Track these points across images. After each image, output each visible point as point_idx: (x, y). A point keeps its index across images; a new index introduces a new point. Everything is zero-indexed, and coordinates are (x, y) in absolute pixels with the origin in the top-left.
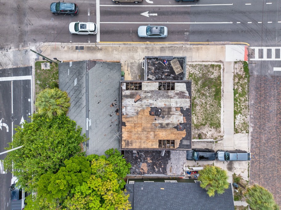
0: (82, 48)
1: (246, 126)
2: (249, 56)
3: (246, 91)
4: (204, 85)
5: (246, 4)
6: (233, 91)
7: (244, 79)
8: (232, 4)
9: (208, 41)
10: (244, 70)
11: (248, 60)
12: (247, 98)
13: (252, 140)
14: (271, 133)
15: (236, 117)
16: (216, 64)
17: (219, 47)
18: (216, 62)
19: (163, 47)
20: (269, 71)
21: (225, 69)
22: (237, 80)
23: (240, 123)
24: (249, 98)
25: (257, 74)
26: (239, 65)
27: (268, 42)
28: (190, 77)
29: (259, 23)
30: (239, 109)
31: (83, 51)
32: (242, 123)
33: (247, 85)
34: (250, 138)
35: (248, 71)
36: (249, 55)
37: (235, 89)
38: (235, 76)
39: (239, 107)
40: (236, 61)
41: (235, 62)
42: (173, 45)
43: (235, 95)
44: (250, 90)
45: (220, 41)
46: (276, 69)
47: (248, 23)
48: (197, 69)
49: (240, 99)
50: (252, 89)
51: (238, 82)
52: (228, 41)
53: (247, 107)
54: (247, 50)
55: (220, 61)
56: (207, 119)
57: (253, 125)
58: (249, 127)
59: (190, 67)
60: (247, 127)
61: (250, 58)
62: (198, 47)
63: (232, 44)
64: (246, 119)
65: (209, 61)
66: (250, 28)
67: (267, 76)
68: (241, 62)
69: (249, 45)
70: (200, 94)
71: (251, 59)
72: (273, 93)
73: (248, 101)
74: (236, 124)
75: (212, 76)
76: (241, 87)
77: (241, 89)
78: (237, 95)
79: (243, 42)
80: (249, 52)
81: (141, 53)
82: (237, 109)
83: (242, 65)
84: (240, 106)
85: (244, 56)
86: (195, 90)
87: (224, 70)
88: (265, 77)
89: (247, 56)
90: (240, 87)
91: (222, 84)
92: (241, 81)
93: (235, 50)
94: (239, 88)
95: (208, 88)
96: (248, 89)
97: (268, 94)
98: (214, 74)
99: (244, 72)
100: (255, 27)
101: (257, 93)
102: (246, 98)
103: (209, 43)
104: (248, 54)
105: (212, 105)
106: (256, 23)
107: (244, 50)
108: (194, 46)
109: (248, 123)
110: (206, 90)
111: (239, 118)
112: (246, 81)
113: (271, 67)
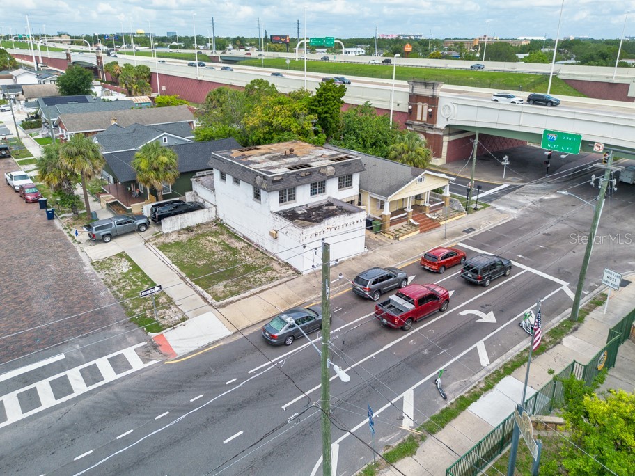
0: (467, 231)
1: (101, 267)
2: (153, 346)
3: (127, 299)
5: (241, 432)
7: (144, 310)
8: (283, 407)
10: (154, 319)
11: (151, 340)
12: (118, 294)
14: (36, 277)
15: (131, 268)
16: (230, 299)
17: (245, 325)
18: (232, 302)
20: (78, 347)
22: (162, 300)
23: (119, 265)
24: (115, 295)
25: (111, 331)
26: (170, 320)
27: (107, 395)
28: (267, 266)
30: (130, 276)
31: (461, 229)
32: (114, 266)
33: (131, 307)
34: (85, 260)
35: (139, 324)
36: (156, 347)
38: (171, 302)
39: (133, 277)
40: (183, 323)
41: (187, 319)
44: (118, 304)
45: (250, 335)
46: (61, 357)
47: (201, 396)
48: (263, 279)
49: (138, 285)
50: (114, 307)
51: (156, 299)
52: (232, 342)
53: (112, 285)
54: (168, 353)
55: (223, 306)
56: (191, 245)
57: (86, 272)
58: (95, 268)
59: (281, 276)
60: (99, 267)
61: (148, 345)
62: (292, 304)
63: (216, 343)
64: (107, 273)
65: (248, 296)
66: (188, 389)
67: (81, 338)
68: (170, 326)
69: (166, 363)
70: (228, 260)
71: (143, 344)
73: (113, 292)
74: (126, 261)
75: (224, 283)
79: (189, 359)
80: (158, 353)
81: (382, 257)
82: (134, 274)
83: (163, 322)
84: (131, 280)
85: (168, 339)
86: (241, 260)
87: (205, 300)
88: (87, 334)
89: (160, 343)
91: (194, 284)
92: (149, 304)
93: (202, 336)
96: (122, 304)
98: (222, 286)
99: (151, 317)
100: (176, 398)
102: (120, 292)
104: (159, 347)
106: (174, 408)
107: (174, 349)
109: (98, 272)
111: (123, 269)
112: (137, 310)
113: (74, 355)
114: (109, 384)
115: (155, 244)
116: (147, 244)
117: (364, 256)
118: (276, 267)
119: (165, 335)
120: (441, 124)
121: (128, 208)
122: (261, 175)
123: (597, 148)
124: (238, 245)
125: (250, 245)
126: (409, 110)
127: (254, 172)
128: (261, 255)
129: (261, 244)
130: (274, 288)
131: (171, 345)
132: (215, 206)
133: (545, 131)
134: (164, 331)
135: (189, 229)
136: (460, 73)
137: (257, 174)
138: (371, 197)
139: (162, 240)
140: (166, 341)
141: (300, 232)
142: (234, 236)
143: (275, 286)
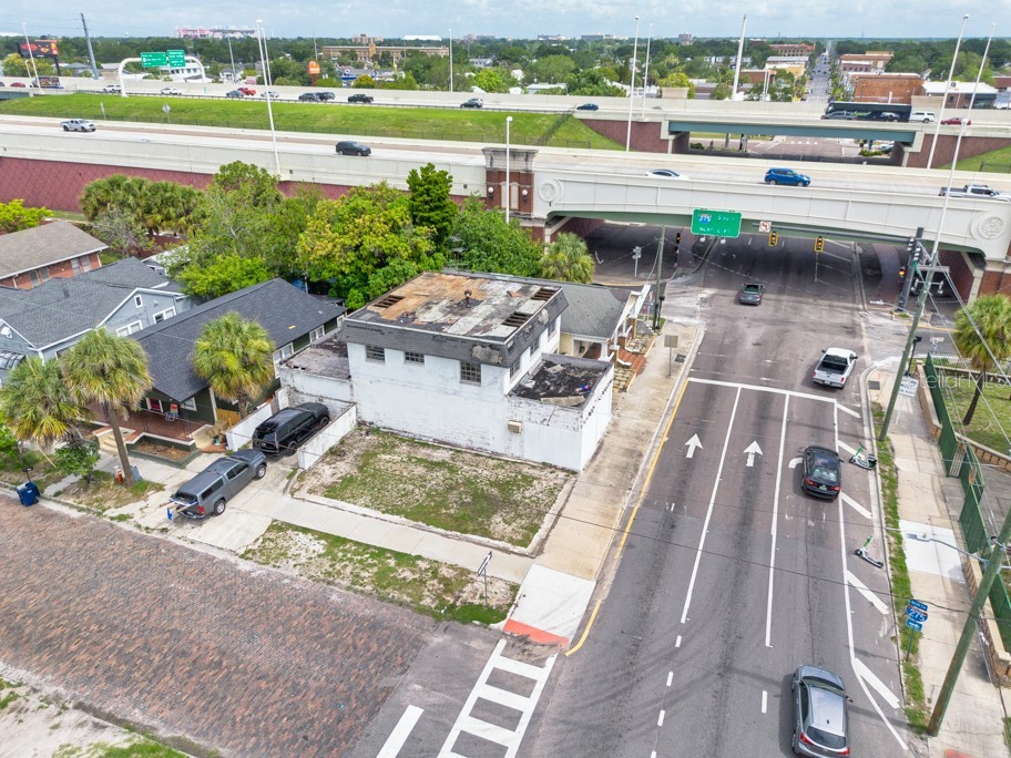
0: (680, 361)
1: (269, 557)
2: (521, 641)
3: (387, 590)
4: (478, 496)
5: (765, 693)
6: (413, 554)
7: (438, 597)
8: (768, 644)
9: (629, 546)
10: (471, 604)
11: (506, 635)
12: (360, 588)
13: (211, 559)
14: (177, 613)
15: (323, 542)
16: (536, 538)
17: (597, 565)
18: (543, 541)
19: (641, 455)
20: (418, 687)
21: (506, 555)
22: (444, 572)
23: (296, 544)
24: (356, 591)
25: (431, 645)
26: (498, 596)
27: (555, 728)
28: (523, 476)
29: (662, 713)
30: (340, 554)
32: (289, 548)
33: (409, 599)
34: (220, 556)
35: (458, 620)
36: (524, 640)
37: (419, 562)
38: (464, 572)
39: (349, 555)
40: (519, 593)
41: (519, 586)
42: (642, 476)
43: (399, 556)
44: (384, 603)
45: (617, 576)
46: (412, 715)
47: (671, 674)
48: (540, 495)
49: (375, 565)
50: (384, 610)
51: (435, 574)
52: (610, 594)
53: (329, 579)
54: (551, 641)
55: (539, 551)
56: (373, 476)
57: (253, 575)
58: (260, 563)
59: (556, 484)
60: (264, 558)
61: (512, 642)
63: (591, 603)
64: (292, 563)
65: (553, 527)
66: (643, 674)
67: (402, 673)
68: (510, 605)
69: (567, 654)
70: (457, 482)
71: (502, 643)
72: (318, 668)
73: (348, 588)
74: (300, 534)
75: (497, 518)
76: (415, 580)
77: (404, 579)
78: (392, 563)
79: (588, 637)
80: (539, 647)
82: (344, 551)
83: (493, 603)
84: (351, 560)
85: (527, 623)
86: (476, 477)
87: (505, 550)
88: (402, 665)
89: (522, 632)
90: (417, 576)
91: (459, 534)
92: (433, 585)
93: (565, 602)
94: (413, 572)
95: (463, 503)
96: (391, 601)
97: (327, 651)
98: (502, 523)
99: (464, 603)
100: (646, 691)
101: (359, 620)
102: (361, 585)
103: (620, 549)
104: (530, 639)
105: (406, 495)
106: (662, 703)
107: (552, 632)
108: (620, 513)
109: (274, 566)
110: (464, 496)
111: (312, 548)
112: (427, 602)
113: (431, 700)
114: (537, 716)
115: (311, 491)
116: (296, 494)
117: (615, 424)
118: (536, 473)
119: (515, 618)
120: (540, 211)
121: (190, 443)
122: (483, 345)
123: (764, 228)
124: (441, 455)
125: (458, 451)
126: (488, 193)
127: (464, 341)
128: (492, 463)
129: (476, 445)
130: (568, 504)
131: (542, 629)
132: (355, 404)
133: (696, 211)
134: (509, 614)
135: (335, 453)
136: (445, 116)
137: (475, 344)
138: (575, 341)
139: (311, 482)
140: (531, 628)
141: (577, 416)
142: (414, 442)
143: (567, 500)
